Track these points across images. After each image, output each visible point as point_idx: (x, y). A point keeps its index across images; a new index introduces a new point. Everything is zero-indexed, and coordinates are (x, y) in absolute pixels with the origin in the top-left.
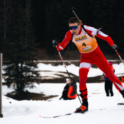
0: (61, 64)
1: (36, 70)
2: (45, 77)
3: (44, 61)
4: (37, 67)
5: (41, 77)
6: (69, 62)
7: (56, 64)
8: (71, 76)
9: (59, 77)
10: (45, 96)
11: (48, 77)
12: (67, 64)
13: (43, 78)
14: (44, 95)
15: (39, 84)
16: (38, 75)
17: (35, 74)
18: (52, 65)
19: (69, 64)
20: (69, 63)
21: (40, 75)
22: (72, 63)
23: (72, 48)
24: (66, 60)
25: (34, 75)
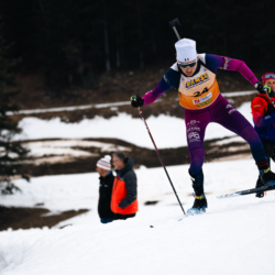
0: (91, 114)
1: (17, 137)
2: (45, 156)
3: (38, 111)
4: (19, 131)
5: (32, 158)
6: (114, 106)
7: (75, 118)
8: (122, 149)
9: (86, 154)
10: (48, 214)
11: (52, 156)
12: (108, 114)
13: (38, 162)
14: (47, 211)
15: (28, 179)
16: (23, 153)
17: (14, 151)
18: (62, 121)
19: (114, 114)
20: (113, 109)
21: (29, 154)
22: (122, 109)
23: (118, 64)
24: (104, 102)
25: (13, 155)
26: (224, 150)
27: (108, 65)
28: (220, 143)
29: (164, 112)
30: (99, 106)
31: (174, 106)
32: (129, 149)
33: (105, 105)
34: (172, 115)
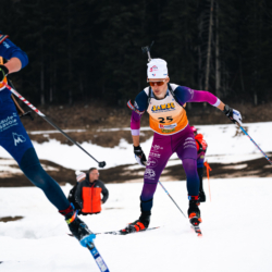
6: (46, 134)
8: (51, 169)
12: (41, 140)
19: (47, 140)
20: (45, 136)
22: (52, 136)
23: (51, 99)
24: (38, 129)
26: (135, 174)
27: (43, 100)
28: (132, 168)
29: (87, 140)
30: (34, 133)
31: (95, 136)
32: (57, 170)
33: (39, 132)
34: (93, 143)
